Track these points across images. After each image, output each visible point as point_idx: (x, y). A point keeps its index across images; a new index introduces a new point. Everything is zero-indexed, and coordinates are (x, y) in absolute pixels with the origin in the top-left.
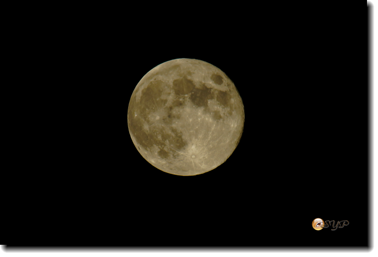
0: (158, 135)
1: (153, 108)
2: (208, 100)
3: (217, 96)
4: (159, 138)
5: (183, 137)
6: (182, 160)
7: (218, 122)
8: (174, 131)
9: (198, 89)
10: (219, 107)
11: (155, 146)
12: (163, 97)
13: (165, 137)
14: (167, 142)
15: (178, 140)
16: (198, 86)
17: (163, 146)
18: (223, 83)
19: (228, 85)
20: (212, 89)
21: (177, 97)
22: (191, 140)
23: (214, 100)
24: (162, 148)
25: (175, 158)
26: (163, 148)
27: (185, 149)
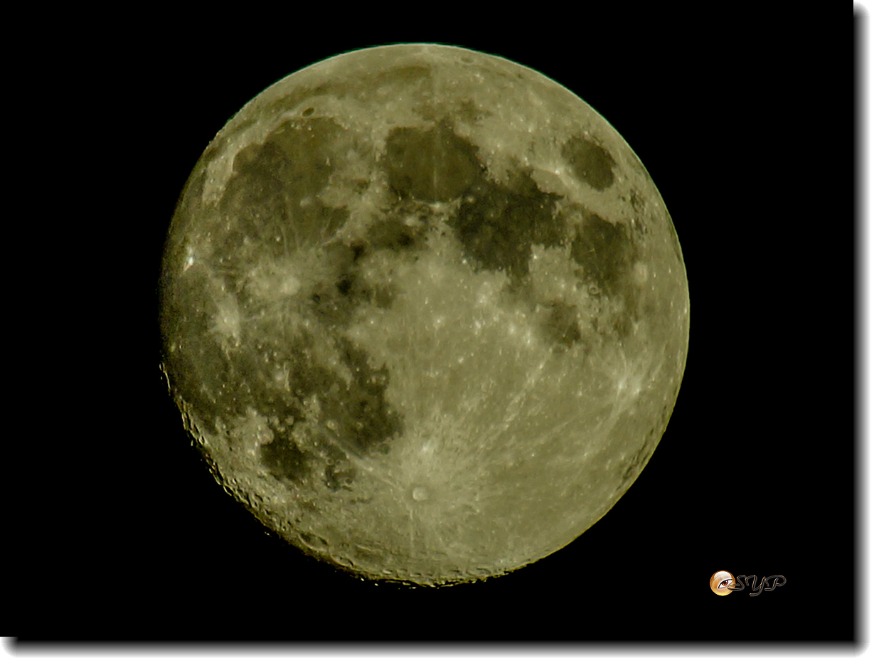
0: (278, 367)
1: (278, 239)
2: (533, 247)
3: (578, 238)
4: (279, 378)
5: (390, 394)
6: (363, 501)
7: (558, 352)
8: (352, 356)
9: (494, 188)
10: (579, 286)
11: (255, 413)
12: (334, 195)
13: (305, 381)
14: (313, 404)
15: (363, 404)
16: (496, 173)
17: (290, 420)
18: (615, 185)
19: (633, 200)
20: (560, 198)
21: (393, 206)
22: (422, 414)
23: (559, 250)
24: (282, 429)
25: (335, 487)
26: (291, 427)
27: (386, 450)
